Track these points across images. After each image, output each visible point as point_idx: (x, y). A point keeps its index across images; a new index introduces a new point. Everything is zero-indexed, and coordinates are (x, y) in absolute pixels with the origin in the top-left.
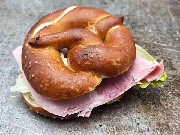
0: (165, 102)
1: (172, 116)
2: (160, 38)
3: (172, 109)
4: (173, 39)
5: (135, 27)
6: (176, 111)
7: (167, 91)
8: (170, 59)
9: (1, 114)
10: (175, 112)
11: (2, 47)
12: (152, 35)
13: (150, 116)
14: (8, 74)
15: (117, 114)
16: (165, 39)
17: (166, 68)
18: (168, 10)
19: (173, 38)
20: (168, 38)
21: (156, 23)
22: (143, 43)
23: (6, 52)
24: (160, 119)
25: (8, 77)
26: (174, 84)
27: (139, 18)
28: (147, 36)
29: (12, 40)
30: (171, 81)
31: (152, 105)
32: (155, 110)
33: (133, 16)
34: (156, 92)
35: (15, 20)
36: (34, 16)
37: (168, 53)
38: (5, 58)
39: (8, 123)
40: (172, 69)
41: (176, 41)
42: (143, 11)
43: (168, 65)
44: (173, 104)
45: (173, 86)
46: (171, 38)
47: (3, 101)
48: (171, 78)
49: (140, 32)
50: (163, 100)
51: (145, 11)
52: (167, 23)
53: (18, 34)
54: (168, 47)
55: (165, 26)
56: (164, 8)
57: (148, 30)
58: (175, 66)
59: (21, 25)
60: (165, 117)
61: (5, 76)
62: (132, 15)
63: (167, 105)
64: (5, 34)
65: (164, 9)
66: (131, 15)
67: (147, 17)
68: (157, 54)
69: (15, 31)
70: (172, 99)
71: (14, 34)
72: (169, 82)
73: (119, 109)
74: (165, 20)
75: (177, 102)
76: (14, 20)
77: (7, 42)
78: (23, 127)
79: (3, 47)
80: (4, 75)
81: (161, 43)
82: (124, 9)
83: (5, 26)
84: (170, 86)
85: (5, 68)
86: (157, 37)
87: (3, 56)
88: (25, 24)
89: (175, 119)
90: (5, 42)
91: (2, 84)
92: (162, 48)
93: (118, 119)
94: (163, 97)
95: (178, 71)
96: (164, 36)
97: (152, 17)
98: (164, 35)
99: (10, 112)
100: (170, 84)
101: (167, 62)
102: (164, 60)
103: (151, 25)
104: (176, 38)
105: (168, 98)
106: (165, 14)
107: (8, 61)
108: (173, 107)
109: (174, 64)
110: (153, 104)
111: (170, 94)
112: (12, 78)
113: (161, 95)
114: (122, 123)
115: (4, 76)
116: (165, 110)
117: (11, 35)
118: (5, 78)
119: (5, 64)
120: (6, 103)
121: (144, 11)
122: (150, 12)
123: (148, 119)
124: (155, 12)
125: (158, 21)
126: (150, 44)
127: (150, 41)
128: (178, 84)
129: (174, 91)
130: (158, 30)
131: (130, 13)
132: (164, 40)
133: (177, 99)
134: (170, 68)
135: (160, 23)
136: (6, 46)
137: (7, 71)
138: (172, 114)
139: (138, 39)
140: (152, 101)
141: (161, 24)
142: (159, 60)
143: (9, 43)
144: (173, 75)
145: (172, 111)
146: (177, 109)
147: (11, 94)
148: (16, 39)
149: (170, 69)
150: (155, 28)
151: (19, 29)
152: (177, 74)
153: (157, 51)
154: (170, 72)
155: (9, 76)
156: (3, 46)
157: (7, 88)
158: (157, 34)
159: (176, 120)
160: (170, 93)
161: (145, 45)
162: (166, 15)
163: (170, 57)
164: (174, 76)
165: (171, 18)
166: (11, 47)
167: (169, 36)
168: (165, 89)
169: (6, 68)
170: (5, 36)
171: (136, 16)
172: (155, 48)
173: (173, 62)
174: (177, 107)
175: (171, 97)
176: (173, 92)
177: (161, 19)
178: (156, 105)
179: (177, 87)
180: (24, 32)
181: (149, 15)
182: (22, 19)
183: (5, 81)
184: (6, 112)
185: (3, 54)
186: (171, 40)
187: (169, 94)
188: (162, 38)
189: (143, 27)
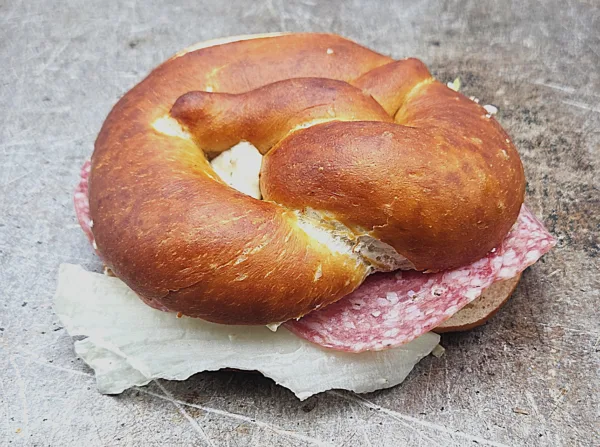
3: (559, 286)
5: (479, 28)
12: (533, 56)
14: (62, 160)
20: (585, 67)
22: (498, 83)
24: (515, 312)
26: (578, 211)
28: (514, 60)
29: (77, 55)
30: (571, 203)
38: (54, 110)
43: (569, 153)
48: (572, 193)
49: (496, 45)
52: (589, 19)
53: (96, 34)
58: (591, 157)
68: (541, 117)
72: (565, 205)
77: (62, 61)
79: (47, 74)
80: (48, 162)
85: (52, 143)
91: (43, 187)
98: (571, 57)
100: (567, 210)
103: (533, 25)
108: (563, 279)
109: (591, 150)
111: (562, 240)
112: (71, 171)
115: (48, 166)
125: (562, 12)
126: (522, 85)
127: (522, 76)
128: (592, 214)
130: (557, 41)
132: (571, 75)
134: (575, 164)
135: (566, 19)
136: (57, 75)
138: (558, 298)
139: (485, 69)
142: (542, 136)
143: (66, 65)
144: (581, 185)
147: (68, 219)
150: (546, 34)
153: (542, 108)
154: (573, 175)
156: (47, 72)
158: (549, 54)
161: (504, 87)
164: (583, 188)
166: (73, 78)
167: (589, 61)
170: (55, 41)
172: (536, 97)
173: (587, 144)
174: (575, 280)
176: (572, 236)
183: (52, 180)
184: (52, 270)
185: (48, 99)
188: (563, 68)
189: (508, 30)
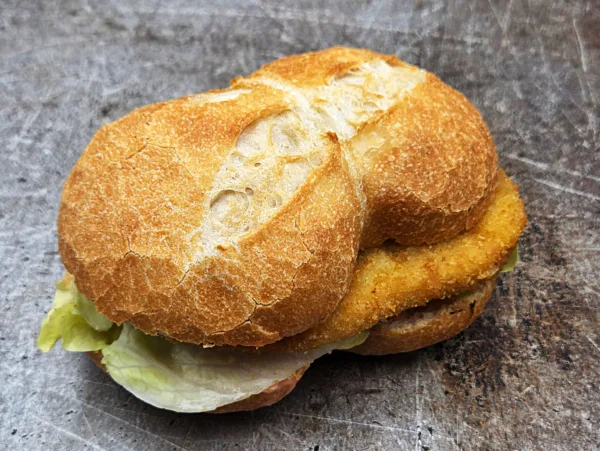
0: (514, 377)
1: (530, 427)
2: (531, 138)
4: (572, 145)
6: (542, 412)
7: (526, 339)
8: (552, 222)
9: (25, 395)
10: (540, 414)
11: (18, 151)
13: (465, 424)
15: (366, 412)
16: (547, 141)
17: (535, 254)
18: (574, 21)
19: (574, 138)
21: (526, 77)
23: (32, 170)
25: (41, 265)
27: (469, 51)
31: (474, 386)
32: (481, 404)
33: (452, 41)
34: (491, 341)
35: (58, 41)
36: (122, 28)
37: (549, 197)
39: (46, 426)
40: (553, 261)
41: (582, 154)
42: (487, 24)
44: (537, 388)
45: (547, 323)
46: (565, 141)
47: (27, 351)
50: (512, 370)
51: (494, 21)
54: (554, 174)
55: (554, 89)
56: (560, 12)
57: (495, 102)
59: (78, 62)
60: (508, 430)
61: (33, 262)
62: (449, 37)
63: (520, 389)
64: (26, 98)
65: (561, 19)
66: (445, 37)
67: (497, 48)
69: (59, 89)
70: (538, 370)
71: (55, 102)
73: (373, 395)
74: (555, 63)
75: (550, 381)
76: (53, 41)
78: (88, 443)
81: (531, 157)
82: (425, 13)
83: (24, 65)
84: (538, 324)
86: (521, 134)
87: (24, 185)
88: (91, 63)
89: (536, 438)
90: (28, 131)
92: (531, 176)
93: (369, 429)
94: (512, 362)
95: (572, 268)
96: (545, 130)
97: (513, 50)
99: (50, 389)
101: (540, 233)
102: (533, 224)
104: (582, 140)
105: (527, 365)
106: (561, 38)
107: (38, 207)
110: (478, 384)
113: (507, 354)
114: (380, 444)
116: (512, 406)
117: (45, 105)
118: (31, 269)
119: (30, 216)
120: (37, 360)
121: (492, 25)
122: (512, 27)
123: (455, 434)
124: (528, 28)
129: (548, 340)
131: (441, 30)
133: (552, 370)
137: (35, 245)
140: (476, 373)
141: (540, 82)
145: (531, 409)
146: (546, 402)
148: (63, 120)
149: (546, 261)
151: (70, 82)
152: (568, 279)
155: (43, 261)
157: (40, 307)
159: (540, 442)
160: (534, 346)
162: (564, 45)
163: (553, 213)
165: (579, 56)
168: (520, 332)
169: (34, 233)
171: (463, 43)
175: (535, 360)
177: (543, 58)
178: (486, 386)
179: (559, 327)
180: (89, 96)
181: (505, 43)
182: (80, 39)
186: (566, 148)
187: (530, 352)
